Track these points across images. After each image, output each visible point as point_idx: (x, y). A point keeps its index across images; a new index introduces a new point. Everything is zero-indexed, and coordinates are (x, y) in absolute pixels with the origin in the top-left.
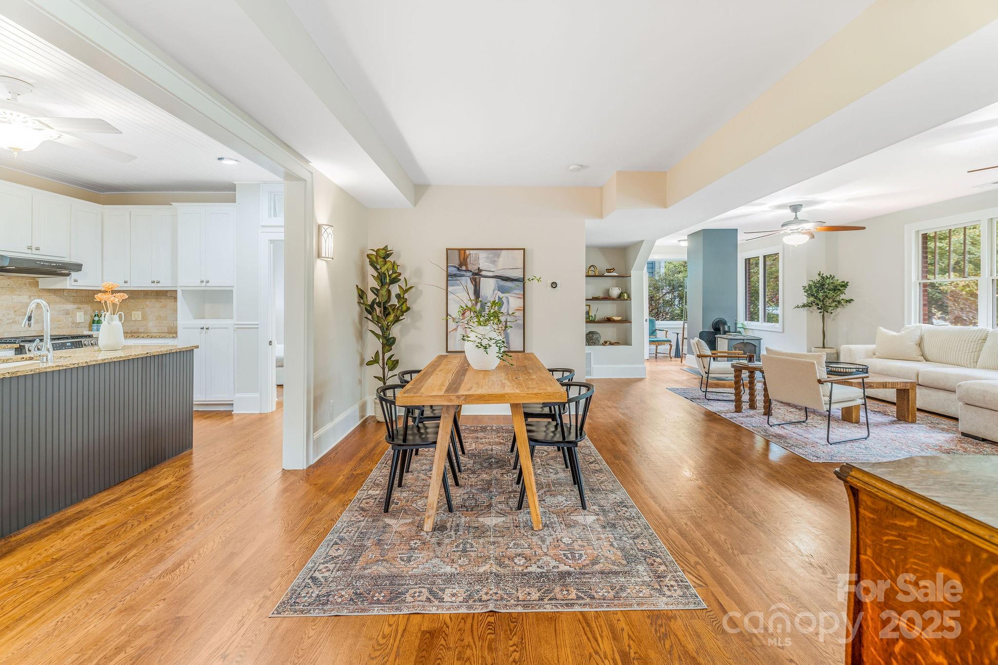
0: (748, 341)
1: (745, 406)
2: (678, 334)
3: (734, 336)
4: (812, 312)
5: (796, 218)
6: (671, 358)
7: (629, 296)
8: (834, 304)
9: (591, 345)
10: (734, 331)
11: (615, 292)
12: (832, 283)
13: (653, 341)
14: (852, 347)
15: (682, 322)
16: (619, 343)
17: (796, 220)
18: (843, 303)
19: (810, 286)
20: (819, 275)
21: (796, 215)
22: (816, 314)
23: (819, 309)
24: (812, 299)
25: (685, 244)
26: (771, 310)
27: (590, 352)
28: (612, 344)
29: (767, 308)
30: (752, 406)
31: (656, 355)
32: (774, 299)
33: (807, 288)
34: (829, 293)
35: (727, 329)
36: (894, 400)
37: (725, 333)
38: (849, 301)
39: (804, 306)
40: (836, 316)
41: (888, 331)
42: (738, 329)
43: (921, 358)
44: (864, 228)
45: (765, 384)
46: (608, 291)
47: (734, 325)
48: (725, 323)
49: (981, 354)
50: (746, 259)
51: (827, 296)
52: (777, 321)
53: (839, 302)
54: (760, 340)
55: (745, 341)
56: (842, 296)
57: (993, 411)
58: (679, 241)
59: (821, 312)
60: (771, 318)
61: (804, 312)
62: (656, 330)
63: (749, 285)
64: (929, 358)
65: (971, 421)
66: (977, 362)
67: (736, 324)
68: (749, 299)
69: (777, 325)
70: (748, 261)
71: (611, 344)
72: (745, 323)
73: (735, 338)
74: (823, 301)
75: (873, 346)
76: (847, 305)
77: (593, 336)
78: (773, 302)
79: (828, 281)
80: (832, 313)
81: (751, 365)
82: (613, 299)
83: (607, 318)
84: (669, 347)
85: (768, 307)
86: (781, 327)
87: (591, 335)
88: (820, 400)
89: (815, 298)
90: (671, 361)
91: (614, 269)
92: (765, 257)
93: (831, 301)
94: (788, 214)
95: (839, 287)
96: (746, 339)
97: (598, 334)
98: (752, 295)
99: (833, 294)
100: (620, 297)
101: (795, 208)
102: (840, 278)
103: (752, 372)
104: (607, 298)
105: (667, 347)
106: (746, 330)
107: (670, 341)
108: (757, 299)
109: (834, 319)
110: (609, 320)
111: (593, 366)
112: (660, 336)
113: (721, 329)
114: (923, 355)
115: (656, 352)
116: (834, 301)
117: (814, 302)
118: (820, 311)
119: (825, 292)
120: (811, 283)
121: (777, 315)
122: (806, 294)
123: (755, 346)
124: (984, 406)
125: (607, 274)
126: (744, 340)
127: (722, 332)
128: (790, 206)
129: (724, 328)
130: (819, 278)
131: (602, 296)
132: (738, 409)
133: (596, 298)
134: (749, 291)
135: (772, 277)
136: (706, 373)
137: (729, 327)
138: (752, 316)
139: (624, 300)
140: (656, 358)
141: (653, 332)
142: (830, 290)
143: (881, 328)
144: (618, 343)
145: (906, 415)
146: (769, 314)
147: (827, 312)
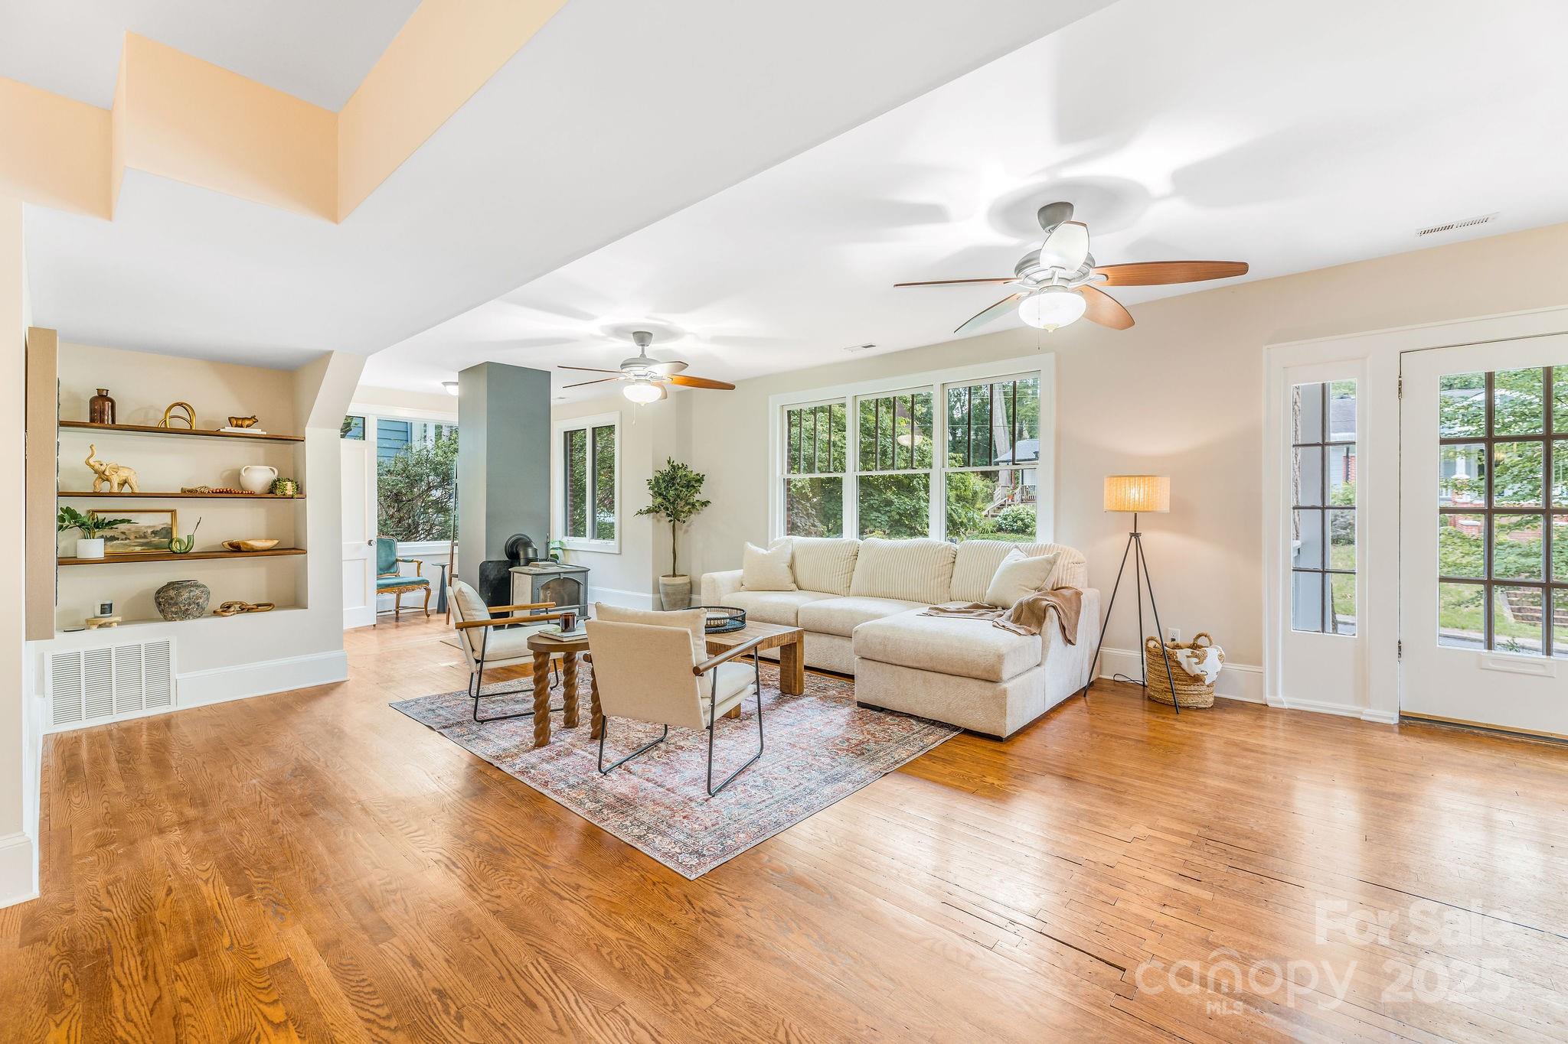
0: (566, 576)
1: (556, 722)
2: (443, 567)
3: (544, 567)
4: (658, 521)
5: (643, 355)
6: (428, 616)
7: (300, 489)
8: (686, 508)
9: (171, 620)
10: (544, 557)
11: (259, 477)
12: (685, 475)
13: (388, 586)
14: (716, 575)
15: (447, 543)
16: (270, 605)
17: (643, 360)
18: (698, 507)
19: (657, 479)
20: (669, 462)
21: (643, 351)
22: (665, 522)
23: (668, 515)
24: (659, 500)
25: (454, 391)
26: (604, 517)
27: (162, 639)
28: (249, 610)
29: (598, 515)
30: (570, 723)
31: (397, 612)
32: (607, 502)
33: (653, 482)
34: (681, 492)
35: (531, 555)
36: (778, 657)
37: (528, 562)
38: (705, 504)
39: (649, 511)
40: (689, 526)
41: (758, 548)
42: (552, 552)
43: (794, 586)
44: (732, 387)
45: (594, 686)
46: (236, 476)
47: (545, 546)
48: (527, 544)
49: (854, 575)
50: (566, 433)
51: (678, 496)
52: (611, 536)
53: (693, 505)
54: (585, 571)
55: (563, 576)
56: (697, 497)
57: (894, 667)
58: (445, 384)
59: (670, 521)
60: (604, 532)
61: (648, 520)
62: (397, 560)
63: (572, 476)
64: (802, 584)
65: (871, 685)
66: (849, 587)
67: (548, 544)
68: (572, 501)
69: (611, 543)
70: (569, 436)
71: (244, 609)
72: (565, 539)
73: (545, 571)
74: (673, 503)
75: (739, 573)
76: (701, 509)
77: (179, 595)
78: (605, 506)
79: (680, 473)
80: (684, 522)
81: (568, 637)
82: (251, 495)
83: (231, 545)
84: (424, 593)
85: (600, 513)
86: (617, 545)
87: (172, 593)
88: (697, 708)
89: (664, 499)
90: (428, 622)
91: (254, 420)
92: (594, 429)
93: (683, 503)
94: (629, 347)
95: (693, 483)
96: (565, 573)
97: (197, 586)
98: (575, 492)
99: (686, 493)
100: (273, 490)
101: (642, 337)
102: (695, 468)
103: (570, 650)
104: (233, 491)
105: (421, 593)
106: (566, 552)
107: (427, 583)
108: (584, 501)
109: (686, 531)
110: (236, 549)
111: (175, 675)
112: (407, 572)
113: (522, 556)
114: (795, 582)
115: (397, 608)
116: (687, 504)
117: (662, 506)
118: (670, 518)
119: (676, 489)
120: (658, 475)
121: (612, 525)
122: (651, 492)
123: (579, 583)
124: (884, 660)
125: (229, 429)
126: (559, 573)
127: (522, 561)
128: (634, 333)
129: (526, 553)
130: (667, 468)
131: (215, 484)
132: (542, 738)
133: (190, 491)
134: (571, 486)
135: (604, 464)
136: (477, 661)
137: (535, 550)
138: (575, 528)
139: (285, 497)
140: (397, 619)
141: (388, 566)
142: (682, 487)
143: (749, 544)
144: (268, 606)
145: (793, 684)
146: (599, 524)
147: (679, 520)
